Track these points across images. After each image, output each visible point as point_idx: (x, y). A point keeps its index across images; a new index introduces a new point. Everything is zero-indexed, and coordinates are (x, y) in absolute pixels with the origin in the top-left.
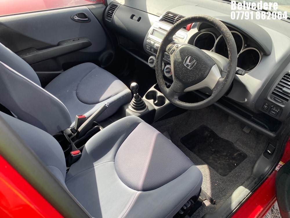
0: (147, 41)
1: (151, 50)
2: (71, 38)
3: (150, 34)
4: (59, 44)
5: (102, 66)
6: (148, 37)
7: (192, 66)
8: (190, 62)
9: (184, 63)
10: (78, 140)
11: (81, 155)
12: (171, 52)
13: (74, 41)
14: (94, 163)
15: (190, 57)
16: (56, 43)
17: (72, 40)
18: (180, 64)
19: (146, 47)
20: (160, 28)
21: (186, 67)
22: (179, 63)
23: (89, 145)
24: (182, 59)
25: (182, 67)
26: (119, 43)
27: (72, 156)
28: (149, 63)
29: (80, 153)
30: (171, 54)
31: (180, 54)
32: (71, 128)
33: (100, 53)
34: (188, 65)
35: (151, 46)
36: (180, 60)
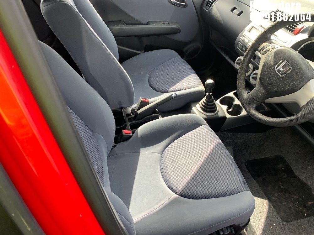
0: (241, 38)
1: (242, 50)
2: (162, 21)
3: (247, 31)
4: (147, 24)
5: (184, 58)
6: (243, 34)
7: (284, 73)
8: (283, 68)
9: (276, 67)
10: (134, 122)
11: (131, 136)
12: (264, 52)
13: (163, 23)
14: (141, 149)
15: (285, 62)
16: (145, 22)
17: (162, 23)
18: (270, 68)
19: (238, 44)
20: (261, 26)
21: (277, 73)
22: (270, 66)
23: (142, 129)
24: (274, 62)
25: (271, 71)
26: (211, 37)
27: (123, 134)
28: (235, 63)
29: (131, 134)
30: (263, 54)
31: (274, 56)
32: (132, 109)
33: (186, 44)
34: (279, 71)
35: (244, 44)
36: (272, 63)
